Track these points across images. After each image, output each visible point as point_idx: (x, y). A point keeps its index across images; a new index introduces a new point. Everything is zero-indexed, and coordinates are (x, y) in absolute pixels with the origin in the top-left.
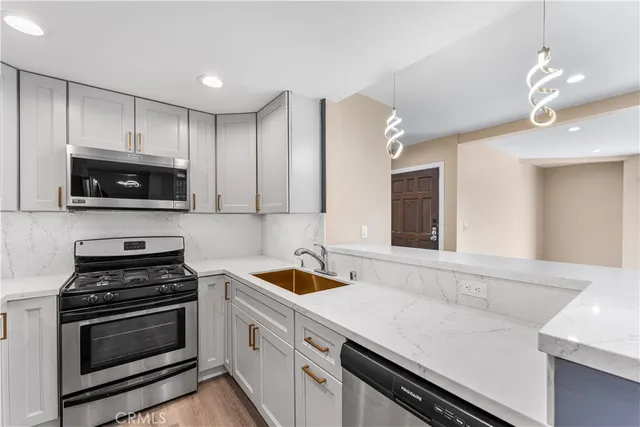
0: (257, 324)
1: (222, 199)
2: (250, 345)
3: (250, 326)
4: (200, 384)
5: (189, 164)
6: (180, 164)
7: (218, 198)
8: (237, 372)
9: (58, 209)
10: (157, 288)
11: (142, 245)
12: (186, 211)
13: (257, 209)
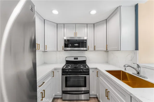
0: (109, 90)
1: (96, 47)
2: (106, 96)
3: (106, 90)
4: (90, 98)
5: (87, 38)
6: (85, 38)
7: (95, 47)
8: (101, 100)
9: (63, 50)
10: (80, 70)
11: (77, 59)
12: (86, 50)
13: (107, 50)
